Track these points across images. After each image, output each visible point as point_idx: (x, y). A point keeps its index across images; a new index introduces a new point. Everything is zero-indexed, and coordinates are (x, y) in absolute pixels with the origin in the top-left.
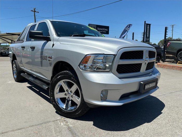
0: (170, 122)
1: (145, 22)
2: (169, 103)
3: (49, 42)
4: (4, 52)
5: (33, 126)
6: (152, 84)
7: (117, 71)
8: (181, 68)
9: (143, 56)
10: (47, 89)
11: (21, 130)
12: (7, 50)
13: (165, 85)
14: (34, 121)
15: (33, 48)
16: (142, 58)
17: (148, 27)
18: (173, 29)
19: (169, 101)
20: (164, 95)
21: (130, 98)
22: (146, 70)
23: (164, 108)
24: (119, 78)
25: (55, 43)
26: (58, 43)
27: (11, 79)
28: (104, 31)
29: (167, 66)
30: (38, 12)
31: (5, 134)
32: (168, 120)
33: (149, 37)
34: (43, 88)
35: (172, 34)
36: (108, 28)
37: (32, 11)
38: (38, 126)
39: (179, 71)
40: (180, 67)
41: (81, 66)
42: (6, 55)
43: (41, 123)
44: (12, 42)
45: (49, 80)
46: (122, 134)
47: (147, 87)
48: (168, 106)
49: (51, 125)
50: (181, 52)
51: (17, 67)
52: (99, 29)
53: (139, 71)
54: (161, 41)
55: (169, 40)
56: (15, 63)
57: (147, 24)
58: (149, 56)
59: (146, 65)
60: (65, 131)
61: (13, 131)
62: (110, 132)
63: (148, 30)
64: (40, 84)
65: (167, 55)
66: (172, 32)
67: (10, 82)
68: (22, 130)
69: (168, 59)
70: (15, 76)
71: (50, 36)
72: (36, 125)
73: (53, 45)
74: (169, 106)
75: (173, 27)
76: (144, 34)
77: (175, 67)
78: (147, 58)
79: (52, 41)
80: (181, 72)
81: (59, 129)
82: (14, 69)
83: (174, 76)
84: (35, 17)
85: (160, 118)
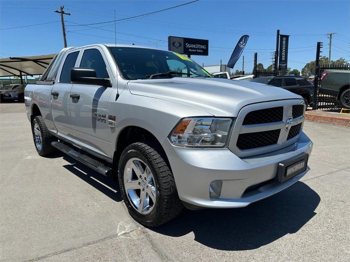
0: (330, 232)
1: (278, 31)
2: (327, 193)
3: (108, 89)
4: (7, 95)
5: (89, 244)
6: (299, 165)
7: (237, 145)
8: (348, 121)
9: (282, 116)
10: (107, 173)
11: (69, 252)
12: (13, 89)
13: (319, 157)
14: (90, 235)
15: (76, 98)
16: (281, 120)
17: (284, 42)
18: (331, 42)
19: (327, 189)
20: (318, 177)
21: (260, 192)
22: (288, 139)
23: (319, 205)
24: (241, 158)
25: (120, 91)
26: (127, 92)
27: (30, 151)
28: (198, 49)
29: (321, 117)
30: (69, 14)
31: (43, 260)
32: (327, 228)
33: (286, 61)
34: (99, 171)
35: (330, 51)
36: (205, 43)
37: (57, 12)
38: (98, 244)
39: (344, 128)
40: (346, 120)
41: (173, 138)
42: (12, 99)
43: (103, 238)
44: (21, 74)
45: (110, 157)
46: (248, 256)
47: (290, 171)
48: (326, 199)
49: (121, 242)
50: (347, 90)
51: (43, 129)
52: (190, 47)
53: (275, 142)
54: (308, 65)
55: (325, 67)
56: (38, 122)
57: (282, 36)
58: (293, 114)
59: (288, 131)
60: (148, 252)
61: (56, 254)
62: (227, 253)
63: (284, 47)
64: (92, 165)
65: (320, 95)
66: (330, 48)
67: (29, 157)
68: (72, 252)
69: (322, 103)
70: (40, 146)
71: (109, 78)
72: (94, 242)
73: (118, 96)
74: (328, 201)
75: (331, 38)
76: (277, 55)
77: (336, 119)
78: (290, 119)
79: (115, 88)
80: (347, 130)
81: (136, 248)
82: (36, 134)
83: (335, 138)
84: (63, 24)
85: (313, 223)
